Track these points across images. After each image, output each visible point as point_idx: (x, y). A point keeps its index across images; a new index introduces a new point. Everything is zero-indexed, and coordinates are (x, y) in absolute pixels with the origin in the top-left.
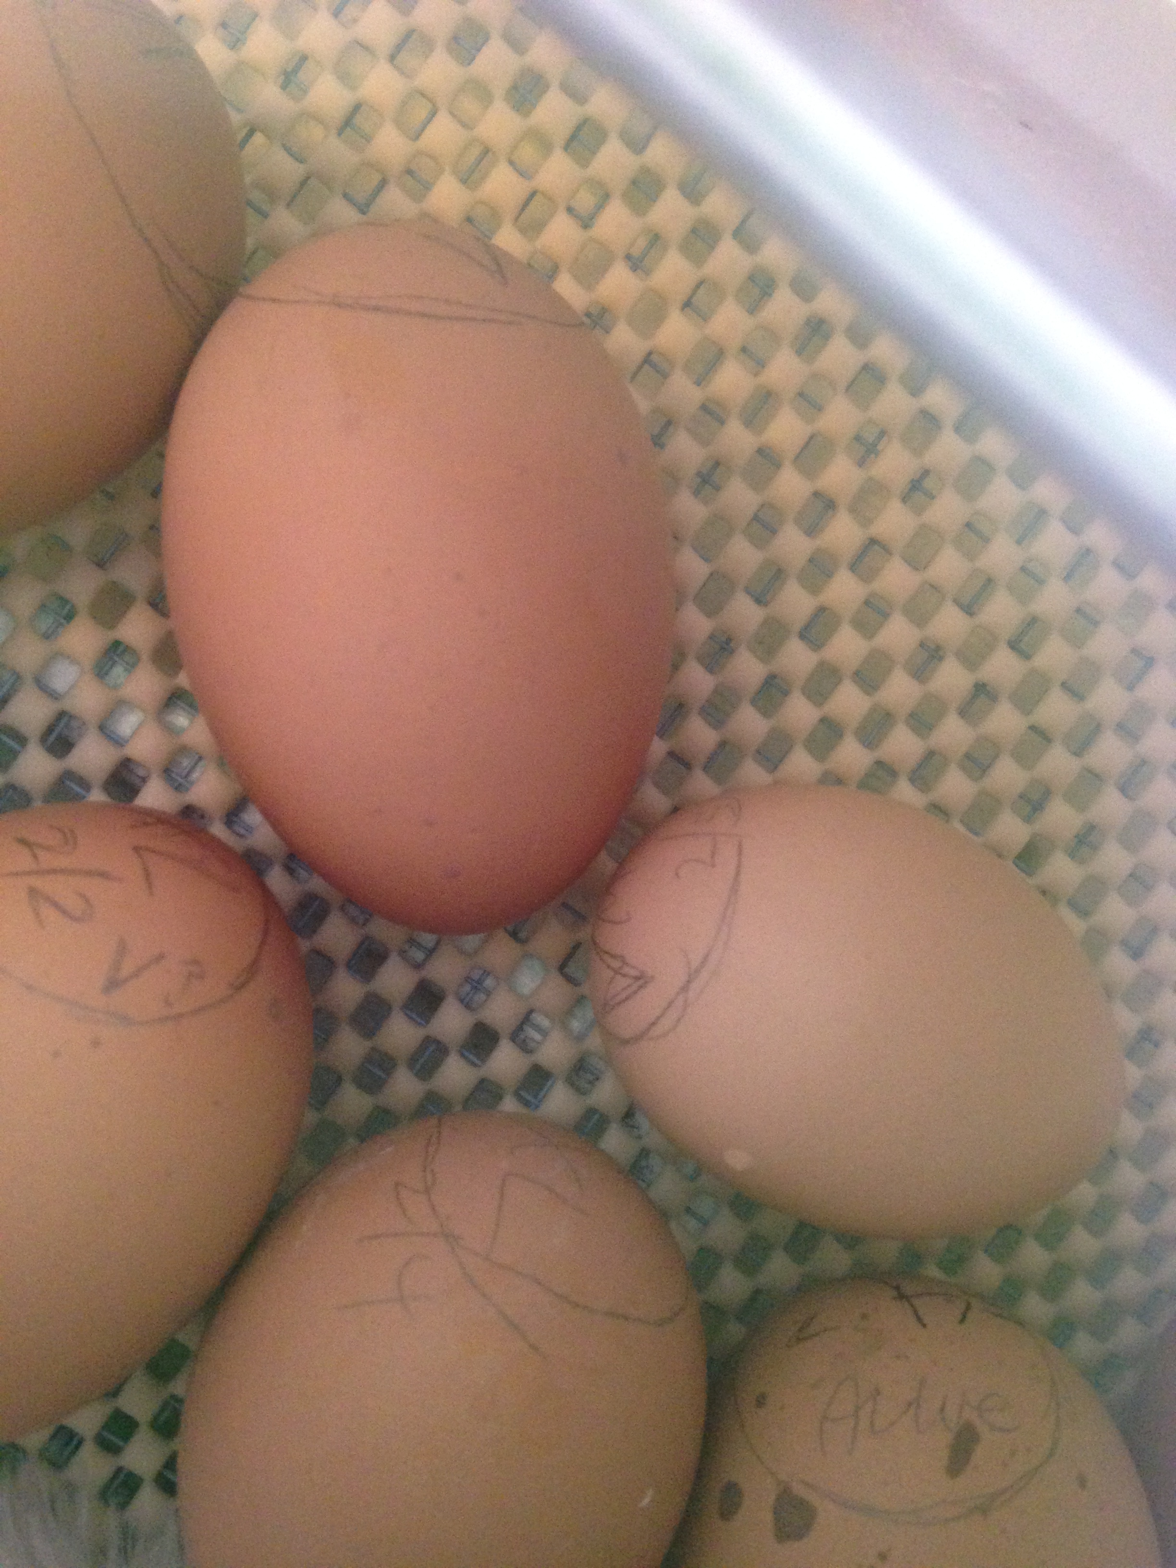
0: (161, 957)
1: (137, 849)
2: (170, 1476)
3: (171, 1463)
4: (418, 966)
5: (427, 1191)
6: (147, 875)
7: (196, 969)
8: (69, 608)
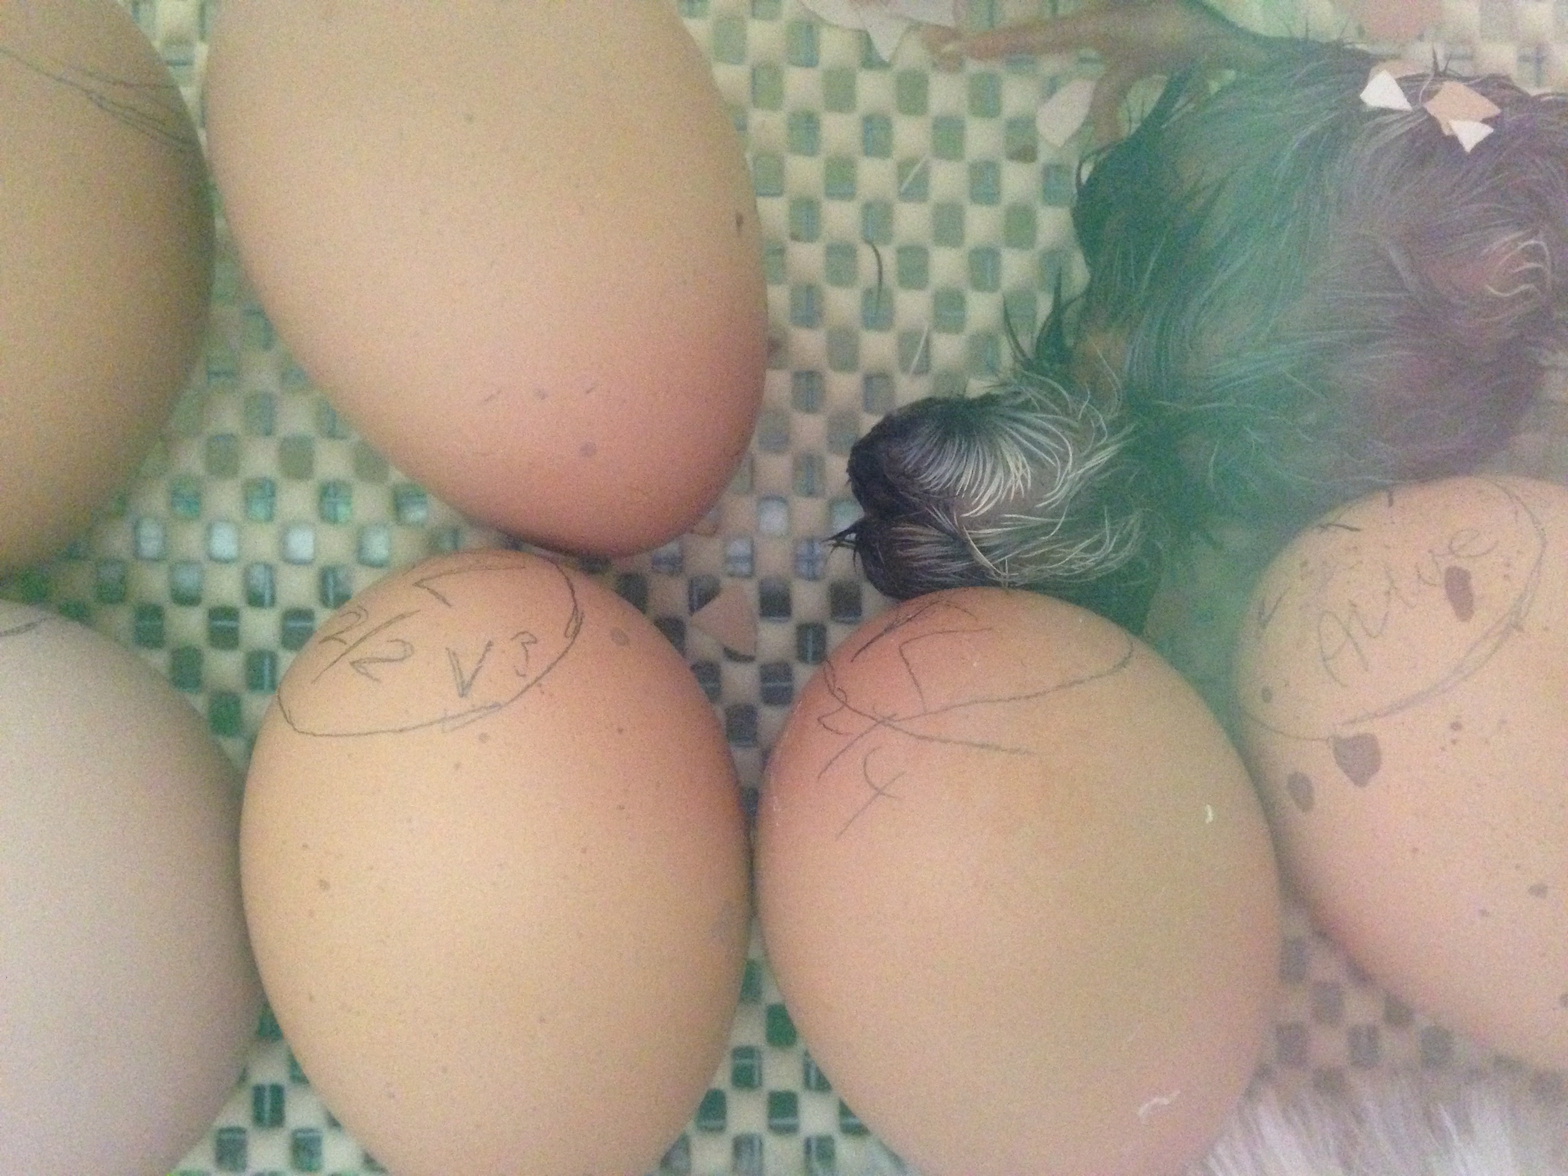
0: (490, 645)
1: (417, 584)
2: (851, 1120)
3: (844, 1111)
5: (844, 703)
6: (438, 596)
7: (526, 638)
8: (268, 486)
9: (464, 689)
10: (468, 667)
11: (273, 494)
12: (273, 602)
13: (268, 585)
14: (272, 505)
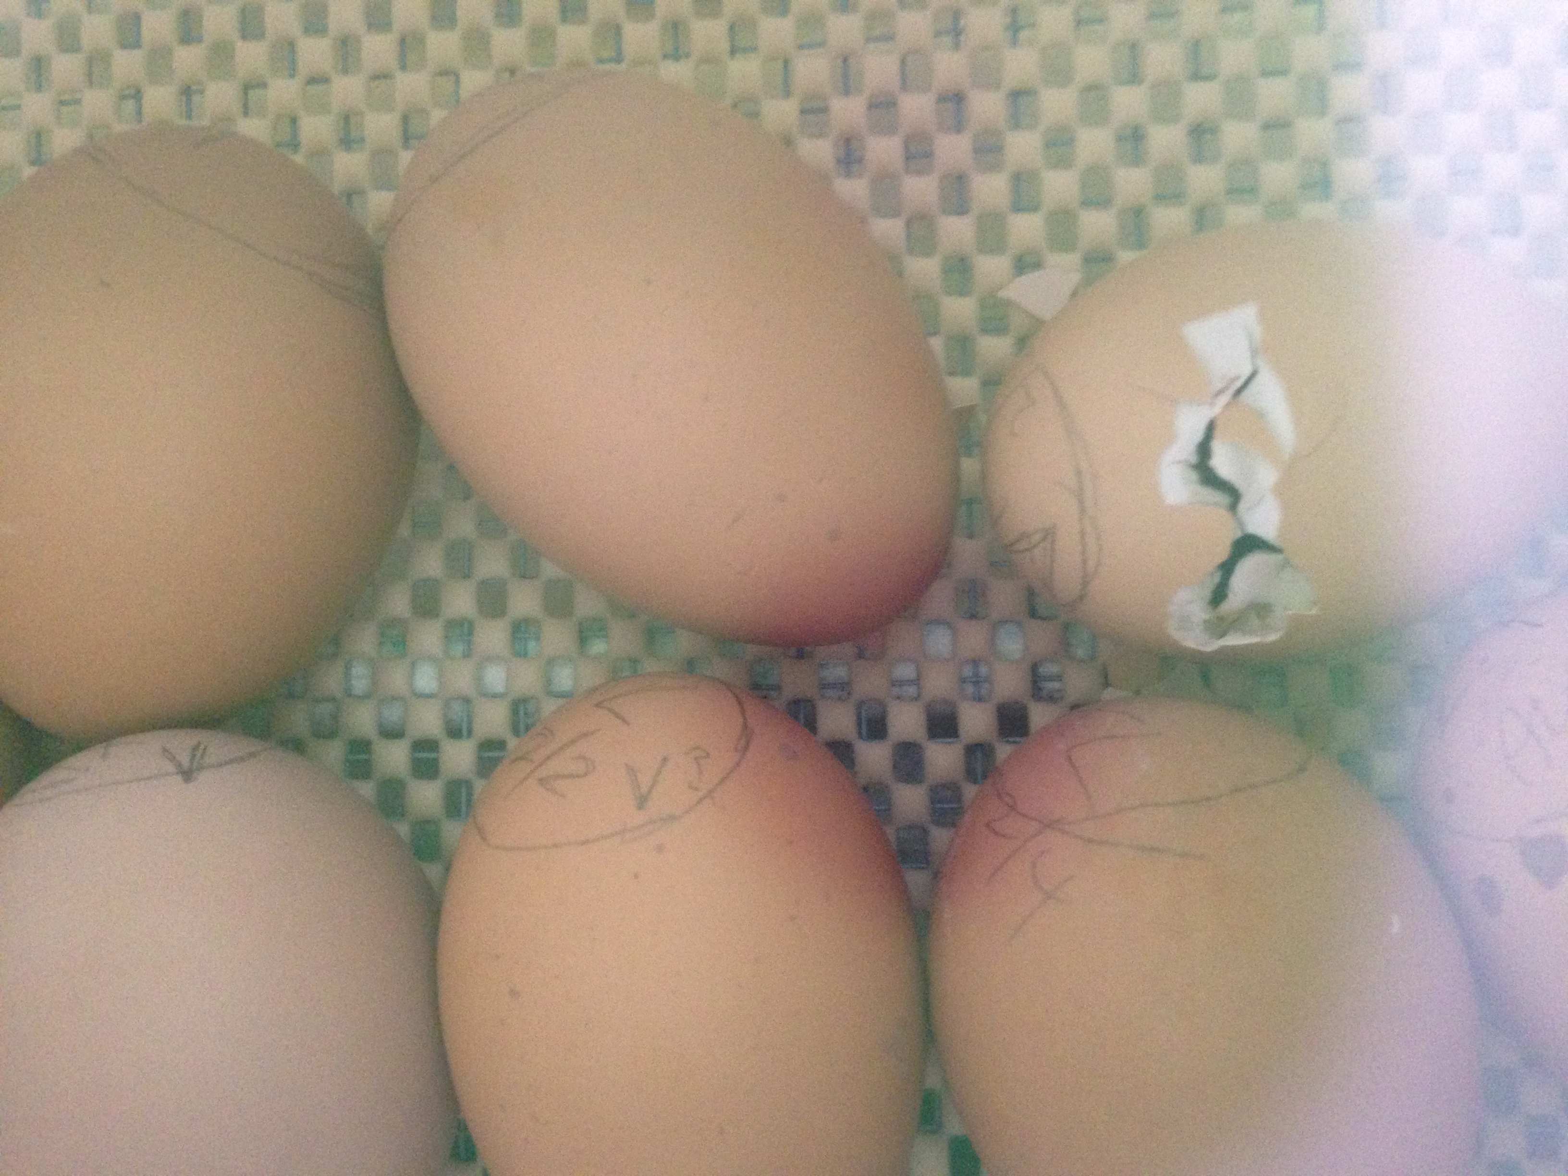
0: (665, 760)
1: (599, 705)
4: (917, 698)
5: (1013, 808)
6: (617, 716)
7: (698, 753)
8: (466, 625)
9: (642, 802)
10: (645, 781)
11: (470, 633)
12: (470, 733)
13: (465, 719)
14: (469, 643)
